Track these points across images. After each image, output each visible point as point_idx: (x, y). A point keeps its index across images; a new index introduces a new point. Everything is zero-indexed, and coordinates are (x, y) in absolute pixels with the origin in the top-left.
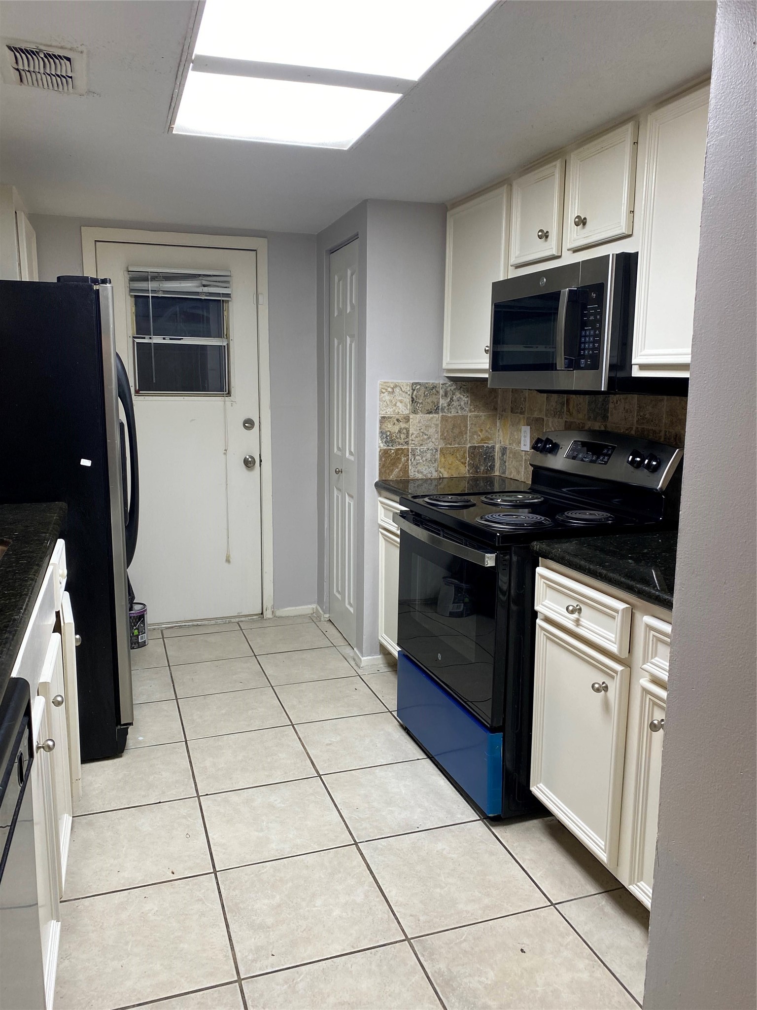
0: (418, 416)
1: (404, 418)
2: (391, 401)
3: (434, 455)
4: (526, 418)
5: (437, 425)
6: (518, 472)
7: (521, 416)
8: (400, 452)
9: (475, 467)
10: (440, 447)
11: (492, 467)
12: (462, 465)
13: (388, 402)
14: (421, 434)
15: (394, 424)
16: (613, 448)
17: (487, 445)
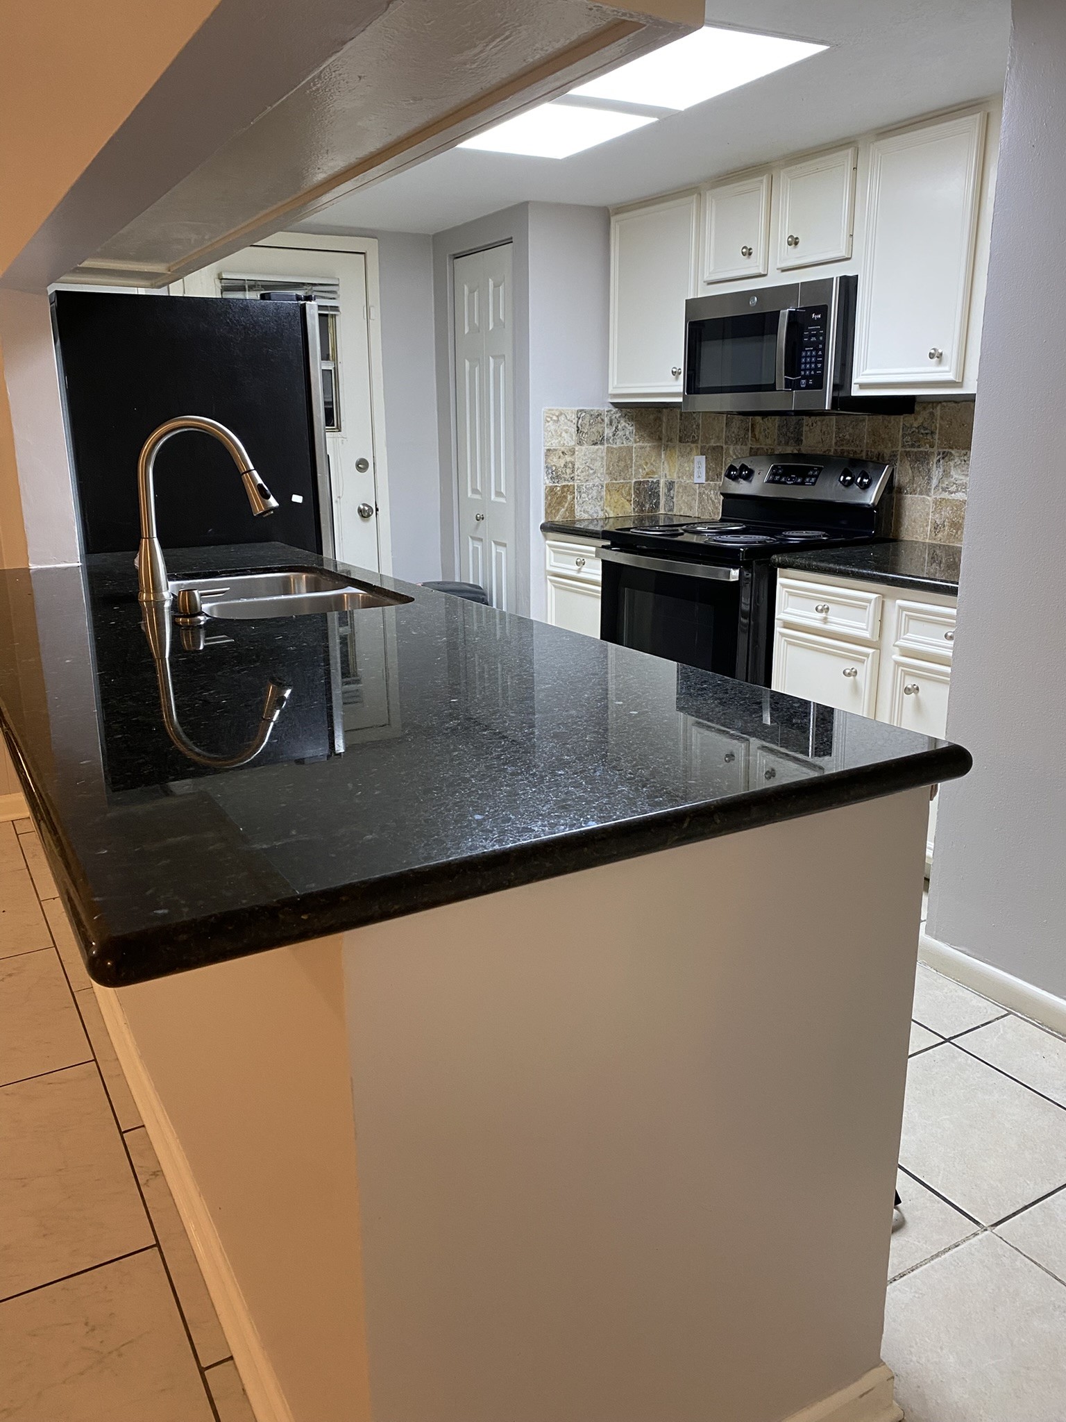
0: (583, 448)
1: (570, 450)
2: (556, 431)
3: (600, 492)
4: (699, 447)
5: (602, 458)
6: (691, 508)
7: (693, 445)
8: (566, 489)
9: (640, 505)
10: (605, 482)
11: (657, 504)
12: (627, 503)
13: (553, 433)
14: (587, 468)
15: (560, 457)
16: (820, 470)
17: (652, 479)
